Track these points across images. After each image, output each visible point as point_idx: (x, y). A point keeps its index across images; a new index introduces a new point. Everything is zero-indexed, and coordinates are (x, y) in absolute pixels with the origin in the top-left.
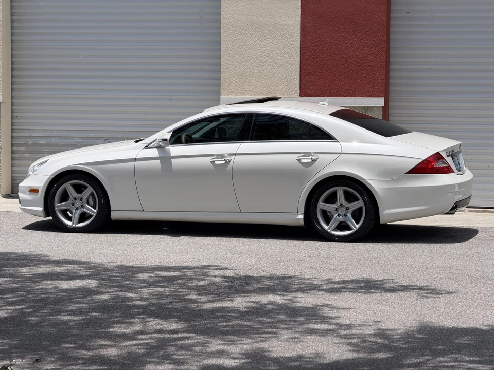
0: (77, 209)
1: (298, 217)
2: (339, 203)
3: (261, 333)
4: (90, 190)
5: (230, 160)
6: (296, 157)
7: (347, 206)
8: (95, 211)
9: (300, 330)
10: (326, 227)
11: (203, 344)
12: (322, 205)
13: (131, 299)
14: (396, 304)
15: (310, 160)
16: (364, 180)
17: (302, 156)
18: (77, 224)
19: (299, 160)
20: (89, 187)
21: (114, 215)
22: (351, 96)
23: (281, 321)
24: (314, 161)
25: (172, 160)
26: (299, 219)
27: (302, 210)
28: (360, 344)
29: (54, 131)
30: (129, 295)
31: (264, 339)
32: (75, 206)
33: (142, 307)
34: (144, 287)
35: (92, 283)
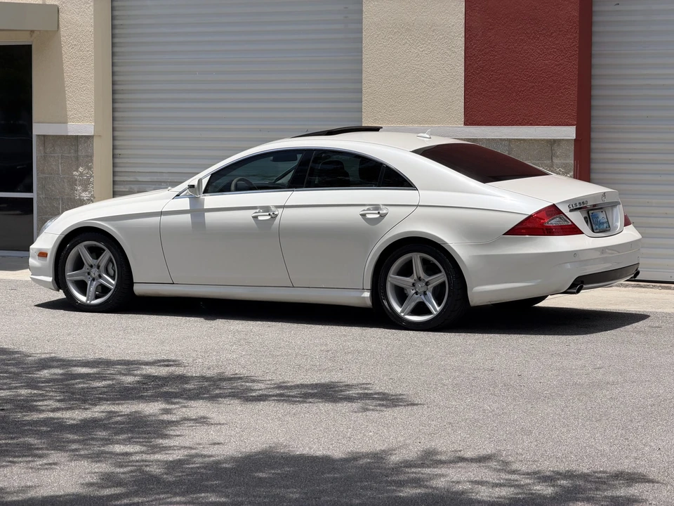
0: (94, 280)
1: (363, 295)
2: (415, 277)
4: (107, 255)
5: (277, 215)
6: (360, 210)
7: (427, 280)
8: (113, 282)
10: (398, 309)
12: (393, 278)
15: (378, 216)
16: (446, 243)
17: (368, 210)
18: (93, 300)
19: (363, 215)
20: (107, 250)
21: (138, 289)
22: (531, 125)
24: (383, 216)
25: (206, 214)
26: (364, 297)
27: (368, 285)
29: (164, 174)
32: (91, 276)
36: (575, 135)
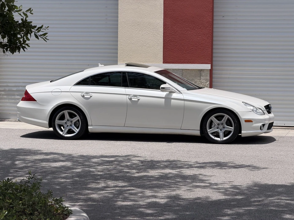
3: (171, 187)
9: (191, 186)
11: (141, 192)
13: (93, 172)
14: (235, 174)
23: (179, 182)
28: (225, 192)
29: (21, 83)
30: (91, 169)
31: (173, 190)
33: (100, 175)
34: (98, 166)
35: (69, 164)
36: (210, 68)
